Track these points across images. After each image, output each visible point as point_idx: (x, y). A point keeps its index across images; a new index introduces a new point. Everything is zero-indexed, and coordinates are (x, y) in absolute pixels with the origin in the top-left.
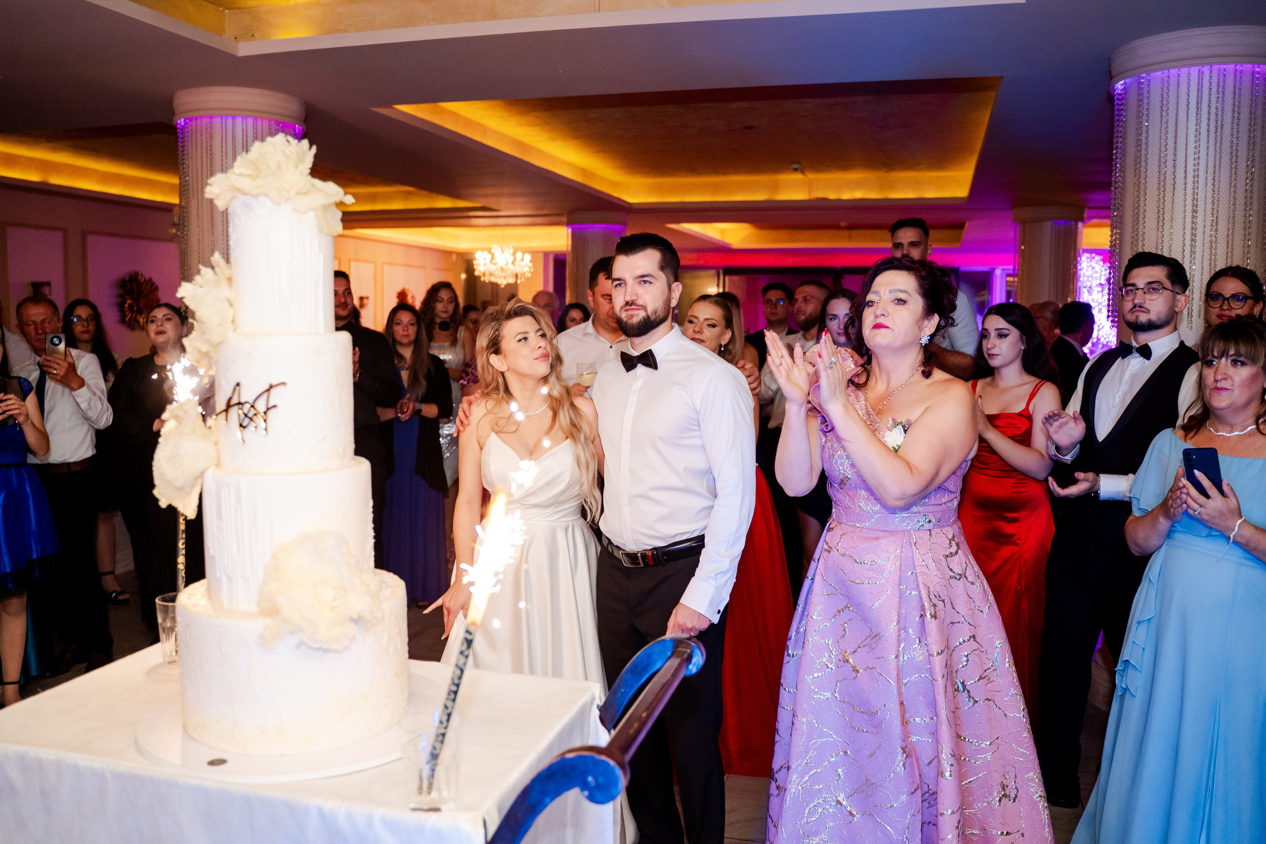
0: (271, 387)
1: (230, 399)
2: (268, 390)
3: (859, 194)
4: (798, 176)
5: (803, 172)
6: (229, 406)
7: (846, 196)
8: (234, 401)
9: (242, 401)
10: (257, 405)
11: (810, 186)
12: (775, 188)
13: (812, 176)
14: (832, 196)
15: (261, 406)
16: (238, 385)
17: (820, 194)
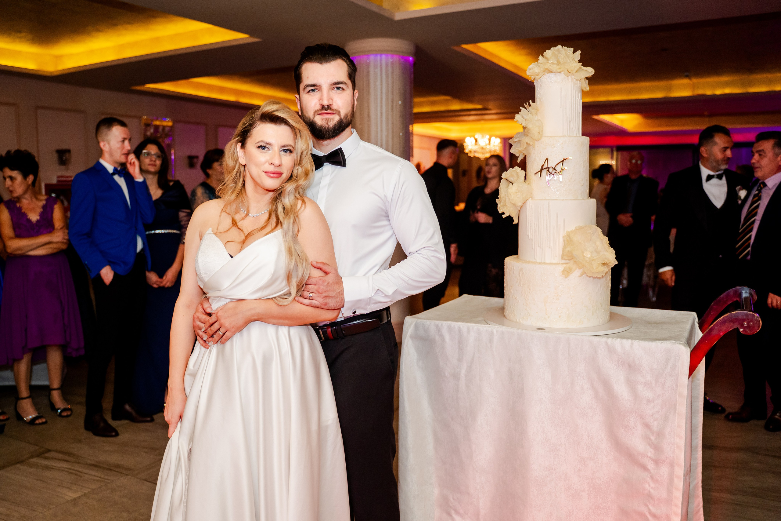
0: (564, 160)
1: (543, 166)
2: (563, 161)
3: (727, 91)
4: (686, 81)
5: (690, 79)
6: (542, 169)
7: (718, 92)
8: (545, 166)
9: (549, 166)
10: (556, 169)
11: (694, 87)
12: (670, 89)
13: (695, 80)
14: (709, 92)
15: (559, 168)
16: (547, 159)
17: (700, 92)
